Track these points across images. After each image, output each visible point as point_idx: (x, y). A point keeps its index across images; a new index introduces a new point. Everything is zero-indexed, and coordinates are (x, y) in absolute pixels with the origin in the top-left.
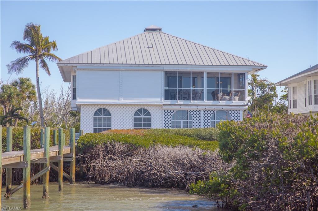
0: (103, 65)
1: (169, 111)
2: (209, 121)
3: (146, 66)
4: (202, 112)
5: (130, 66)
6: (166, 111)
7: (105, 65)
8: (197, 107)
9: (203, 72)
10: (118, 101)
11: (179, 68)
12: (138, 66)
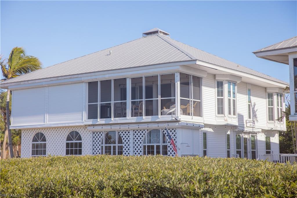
0: (27, 82)
1: (98, 133)
2: (141, 145)
3: (65, 79)
4: (131, 133)
5: (51, 81)
6: (95, 133)
7: (30, 82)
8: (119, 127)
9: (126, 78)
10: (43, 124)
11: (97, 77)
12: (58, 80)
